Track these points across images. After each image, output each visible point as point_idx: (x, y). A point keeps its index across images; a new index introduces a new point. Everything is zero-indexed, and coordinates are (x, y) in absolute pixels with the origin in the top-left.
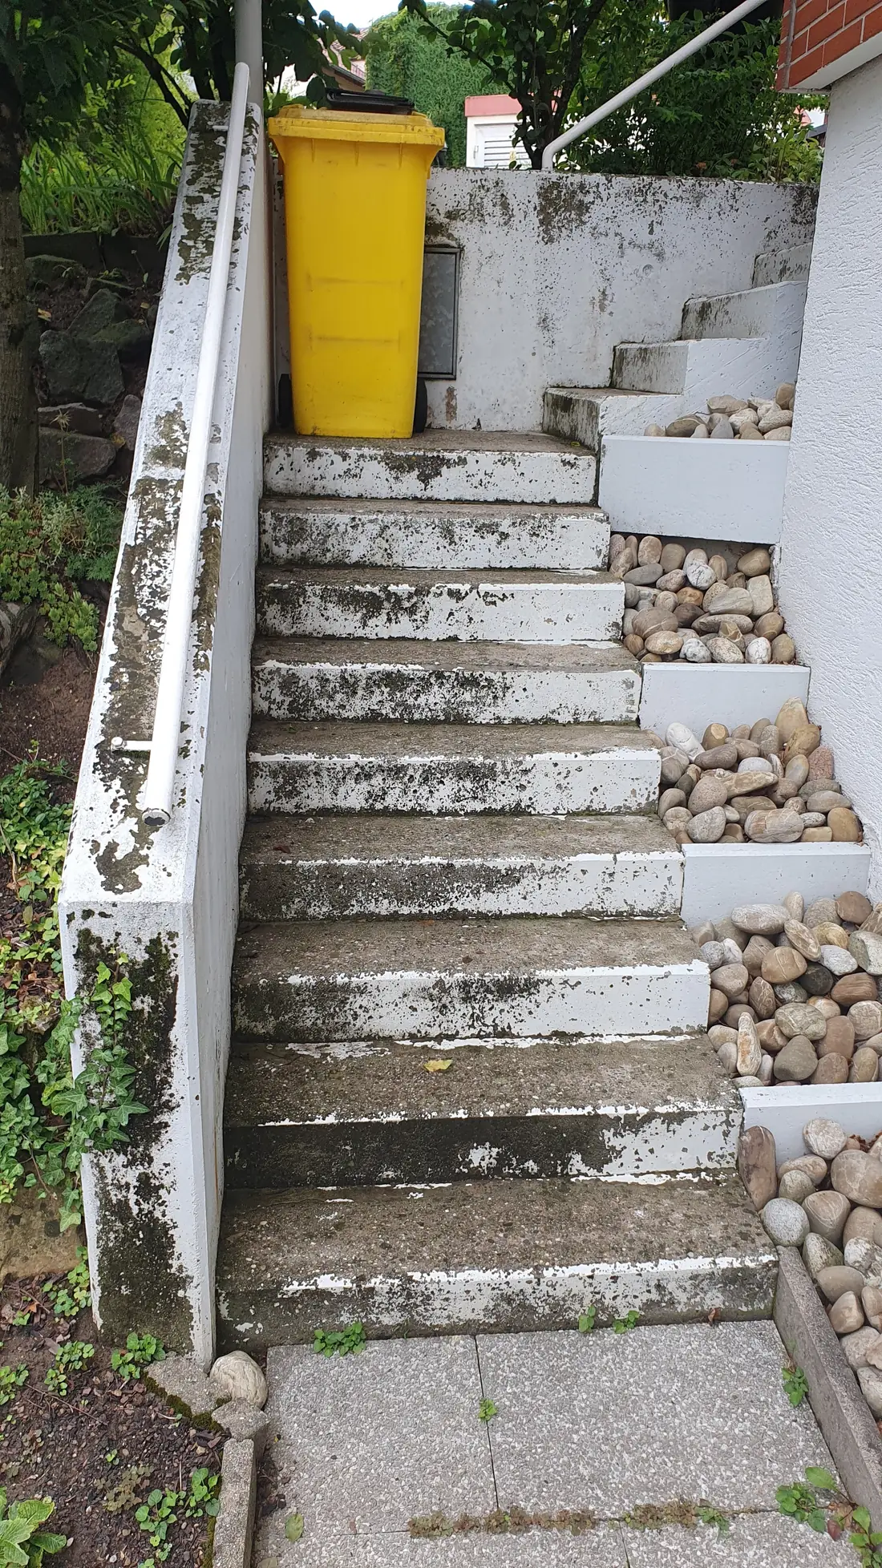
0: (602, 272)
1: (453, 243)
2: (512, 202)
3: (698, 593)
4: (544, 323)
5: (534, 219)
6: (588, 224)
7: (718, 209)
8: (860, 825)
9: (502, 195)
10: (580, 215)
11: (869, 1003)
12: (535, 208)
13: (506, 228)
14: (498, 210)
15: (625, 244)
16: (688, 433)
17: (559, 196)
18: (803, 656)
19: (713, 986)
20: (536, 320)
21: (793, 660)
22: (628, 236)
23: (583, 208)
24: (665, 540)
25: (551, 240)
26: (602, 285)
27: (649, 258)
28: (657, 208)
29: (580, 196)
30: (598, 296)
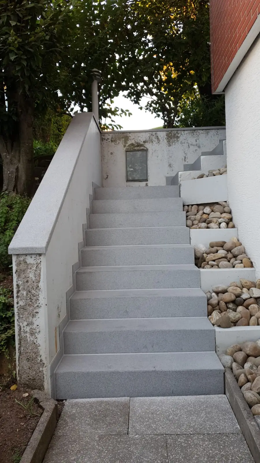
0: (184, 152)
1: (145, 148)
2: (160, 138)
3: (207, 215)
4: (170, 165)
5: (166, 141)
6: (180, 141)
7: (213, 135)
8: (252, 263)
9: (157, 136)
10: (177, 139)
11: (254, 305)
12: (166, 138)
13: (158, 144)
14: (156, 140)
15: (190, 145)
16: (202, 177)
17: (171, 135)
18: (236, 226)
19: (208, 304)
20: (168, 165)
21: (234, 227)
22: (190, 143)
23: (178, 137)
24: (198, 205)
25: (170, 145)
26: (185, 155)
27: (196, 148)
28: (197, 136)
29: (177, 135)
30: (184, 158)
